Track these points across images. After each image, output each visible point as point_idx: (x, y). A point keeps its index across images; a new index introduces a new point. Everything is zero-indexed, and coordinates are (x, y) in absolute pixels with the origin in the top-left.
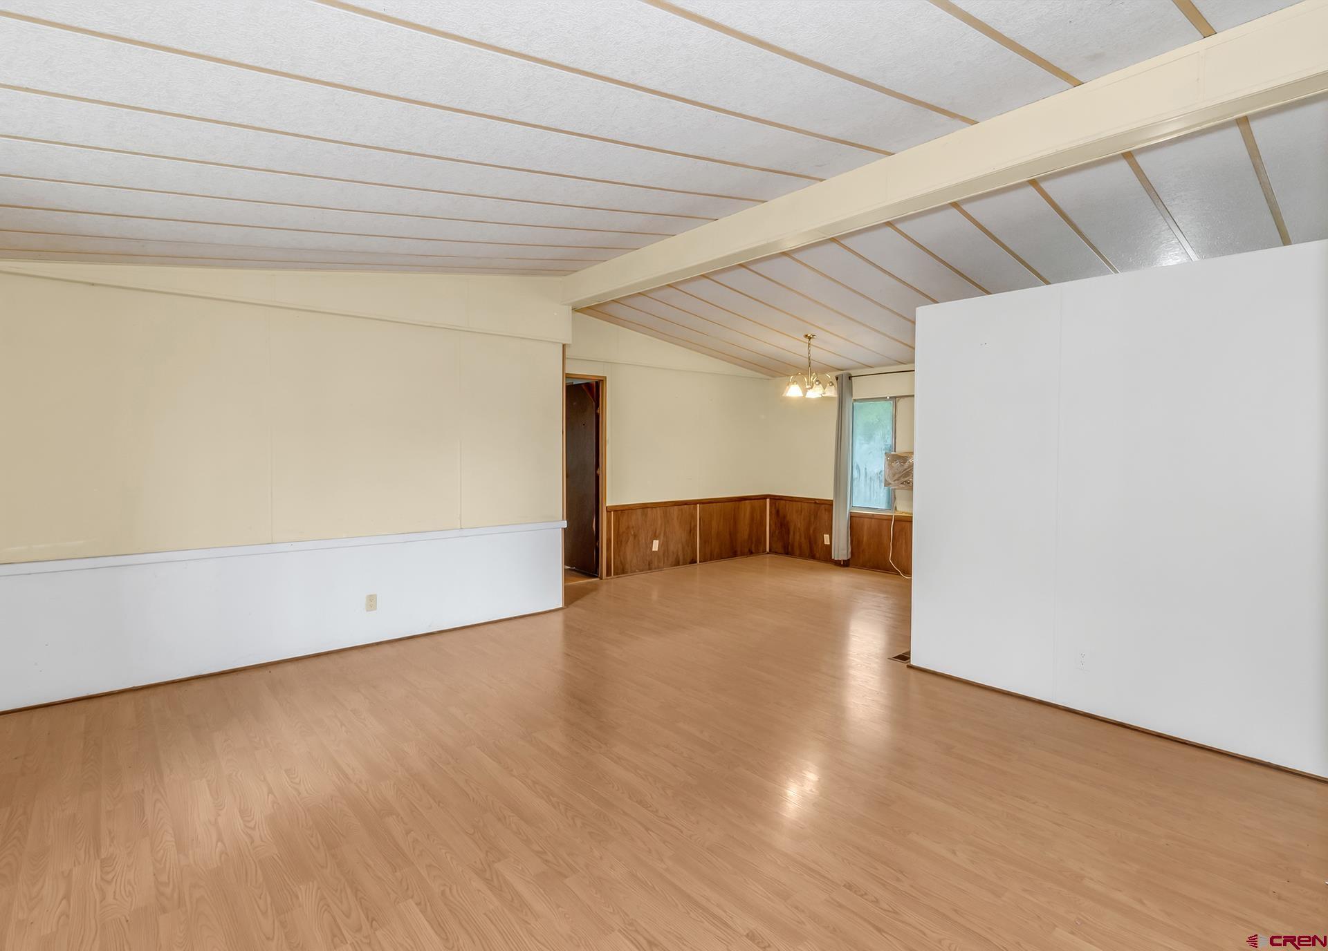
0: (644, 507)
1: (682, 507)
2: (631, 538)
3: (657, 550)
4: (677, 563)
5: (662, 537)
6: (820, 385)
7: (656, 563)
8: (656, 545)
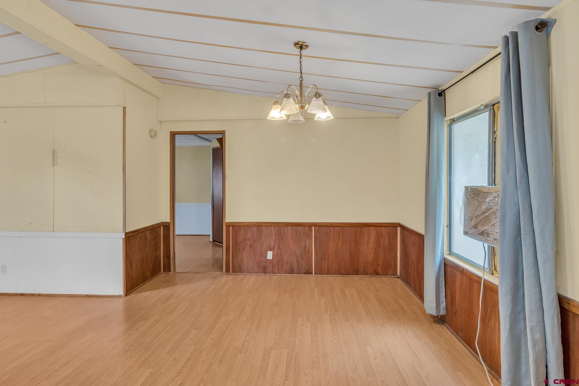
0: (259, 226)
1: (297, 227)
2: (248, 248)
3: (271, 258)
4: (291, 272)
5: (276, 250)
6: (291, 100)
7: (271, 269)
8: (270, 255)
